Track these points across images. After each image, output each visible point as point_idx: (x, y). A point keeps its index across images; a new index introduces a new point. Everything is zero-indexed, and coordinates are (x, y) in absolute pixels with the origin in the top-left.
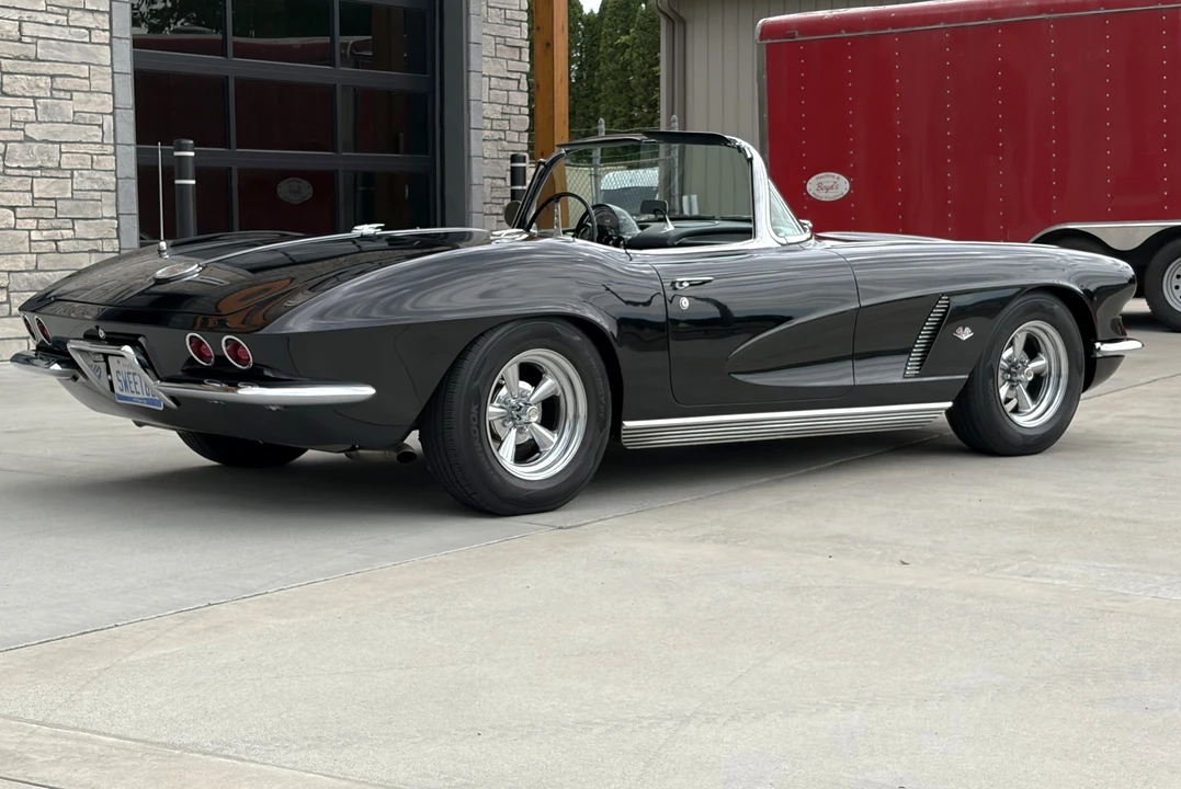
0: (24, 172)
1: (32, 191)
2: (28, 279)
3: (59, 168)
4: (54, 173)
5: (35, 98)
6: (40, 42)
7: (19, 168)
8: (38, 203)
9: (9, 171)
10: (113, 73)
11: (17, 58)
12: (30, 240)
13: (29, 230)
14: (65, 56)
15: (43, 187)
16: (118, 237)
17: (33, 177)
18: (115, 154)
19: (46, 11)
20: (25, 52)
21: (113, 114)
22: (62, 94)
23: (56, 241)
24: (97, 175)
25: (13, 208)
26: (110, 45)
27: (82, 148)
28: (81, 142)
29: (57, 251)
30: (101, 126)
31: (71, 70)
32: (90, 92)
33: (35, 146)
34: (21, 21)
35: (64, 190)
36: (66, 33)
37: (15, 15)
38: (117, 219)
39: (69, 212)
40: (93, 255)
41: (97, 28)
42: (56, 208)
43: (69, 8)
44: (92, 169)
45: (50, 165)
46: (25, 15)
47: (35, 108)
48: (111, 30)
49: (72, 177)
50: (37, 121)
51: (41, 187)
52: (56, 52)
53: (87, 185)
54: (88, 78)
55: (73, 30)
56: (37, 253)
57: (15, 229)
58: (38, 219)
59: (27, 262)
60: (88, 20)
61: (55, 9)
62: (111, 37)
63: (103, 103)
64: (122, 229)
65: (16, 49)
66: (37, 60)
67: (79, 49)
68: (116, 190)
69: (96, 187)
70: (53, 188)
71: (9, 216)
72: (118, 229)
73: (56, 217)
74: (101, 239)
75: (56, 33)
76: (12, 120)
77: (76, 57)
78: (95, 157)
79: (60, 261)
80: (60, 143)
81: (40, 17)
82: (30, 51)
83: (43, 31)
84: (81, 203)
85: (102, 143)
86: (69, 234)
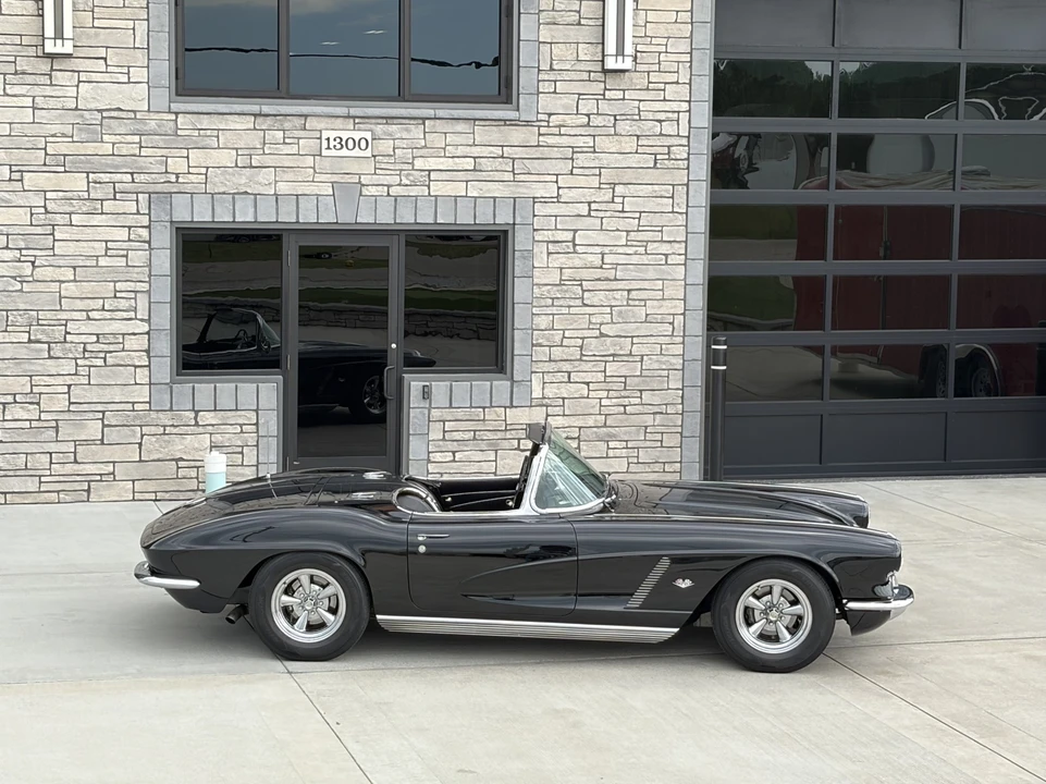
0: (598, 358)
1: (605, 371)
2: (596, 433)
3: (631, 354)
4: (626, 358)
5: (612, 306)
6: (619, 267)
7: (594, 355)
8: (608, 379)
9: (584, 358)
10: (686, 284)
11: (599, 280)
12: (601, 406)
13: (601, 399)
14: (642, 275)
15: (615, 368)
16: (682, 403)
17: (606, 362)
18: (683, 343)
19: (626, 245)
20: (605, 275)
21: (684, 314)
22: (637, 303)
23: (625, 406)
24: (665, 358)
25: (588, 384)
26: (685, 264)
27: (653, 340)
28: (651, 336)
29: (625, 413)
30: (672, 323)
31: (646, 285)
32: (663, 299)
33: (609, 340)
34: (603, 254)
35: (635, 369)
36: (645, 259)
37: (598, 249)
38: (682, 390)
39: (637, 385)
40: (658, 416)
41: (674, 254)
42: (625, 383)
43: (647, 242)
44: (661, 354)
45: (622, 353)
46: (607, 250)
47: (611, 314)
48: (686, 254)
49: (642, 361)
50: (612, 322)
51: (611, 369)
52: (634, 273)
53: (656, 366)
54: (662, 290)
55: (650, 257)
56: (606, 415)
57: (588, 397)
58: (609, 390)
59: (596, 421)
60: (665, 248)
61: (635, 243)
62: (686, 259)
63: (675, 307)
64: (685, 397)
65: (599, 273)
66: (616, 280)
67: (655, 270)
68: (683, 369)
69: (664, 367)
70: (624, 369)
71: (582, 388)
72: (682, 397)
73: (625, 389)
74: (666, 404)
75: (635, 259)
76: (590, 322)
77: (651, 275)
78: (664, 346)
79: (626, 420)
80: (632, 337)
81: (621, 250)
82: (611, 274)
83: (622, 259)
84: (648, 379)
85: (672, 335)
86: (638, 401)
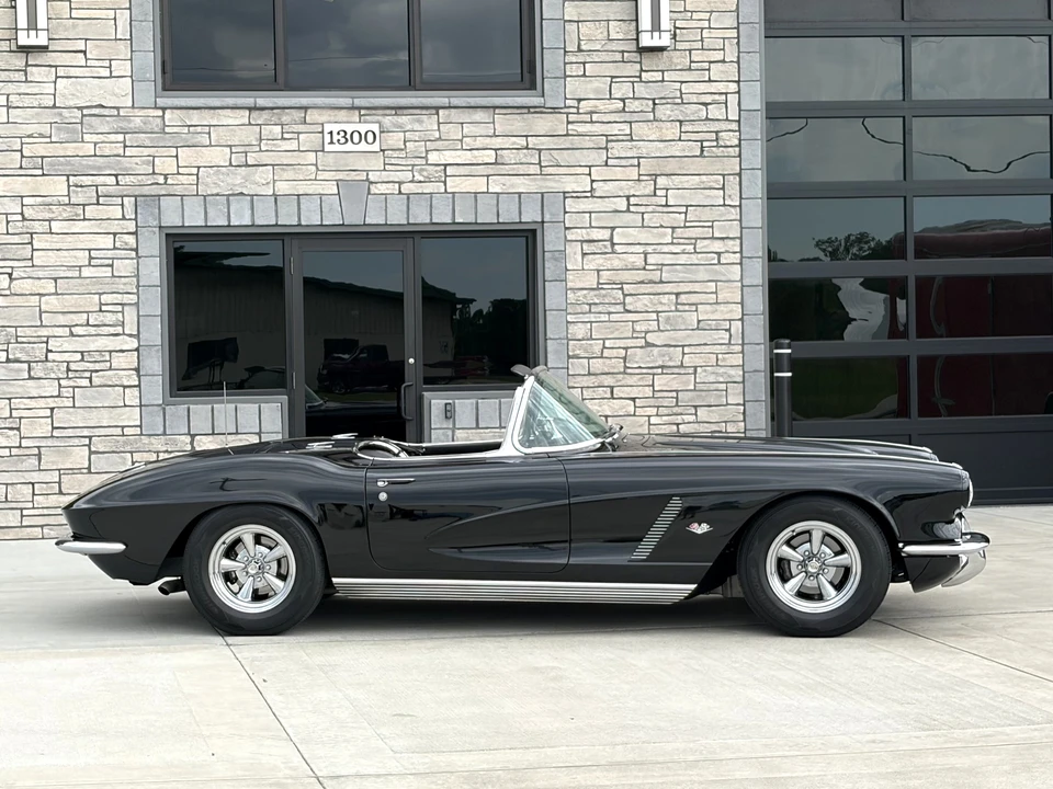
0: (644, 371)
1: (653, 385)
3: (682, 366)
4: (676, 370)
5: (658, 312)
6: (665, 268)
7: (640, 367)
8: (657, 395)
9: (629, 371)
10: (743, 286)
11: (642, 282)
12: (650, 424)
13: (649, 416)
14: (690, 277)
15: (664, 382)
16: (744, 420)
17: (654, 374)
18: (742, 352)
19: (672, 243)
20: (649, 278)
21: (742, 320)
22: (687, 308)
23: (678, 425)
24: (722, 370)
25: (633, 399)
26: (741, 264)
27: (707, 349)
28: (705, 344)
30: (728, 330)
31: (697, 287)
32: (717, 303)
33: (656, 350)
34: (646, 254)
35: (688, 383)
36: (694, 259)
37: (640, 249)
38: (744, 405)
39: (691, 401)
41: (727, 252)
42: (677, 398)
43: (696, 239)
44: (717, 365)
45: (671, 364)
46: (650, 249)
47: (658, 320)
48: (741, 252)
49: (695, 373)
50: (659, 330)
51: (660, 382)
52: (681, 275)
53: (712, 379)
54: (716, 293)
55: (700, 255)
57: (634, 415)
58: (658, 407)
60: (717, 246)
61: (682, 241)
62: (742, 257)
63: (732, 311)
64: (747, 413)
65: (641, 275)
66: (661, 282)
67: (707, 270)
68: (743, 382)
69: (721, 380)
70: (675, 382)
71: (628, 405)
72: (744, 413)
73: (677, 405)
74: (725, 422)
75: (683, 259)
76: (634, 331)
77: (702, 274)
78: (720, 356)
80: (683, 346)
81: (666, 249)
82: (656, 276)
83: (668, 259)
84: (703, 394)
85: (730, 343)
86: (692, 418)
